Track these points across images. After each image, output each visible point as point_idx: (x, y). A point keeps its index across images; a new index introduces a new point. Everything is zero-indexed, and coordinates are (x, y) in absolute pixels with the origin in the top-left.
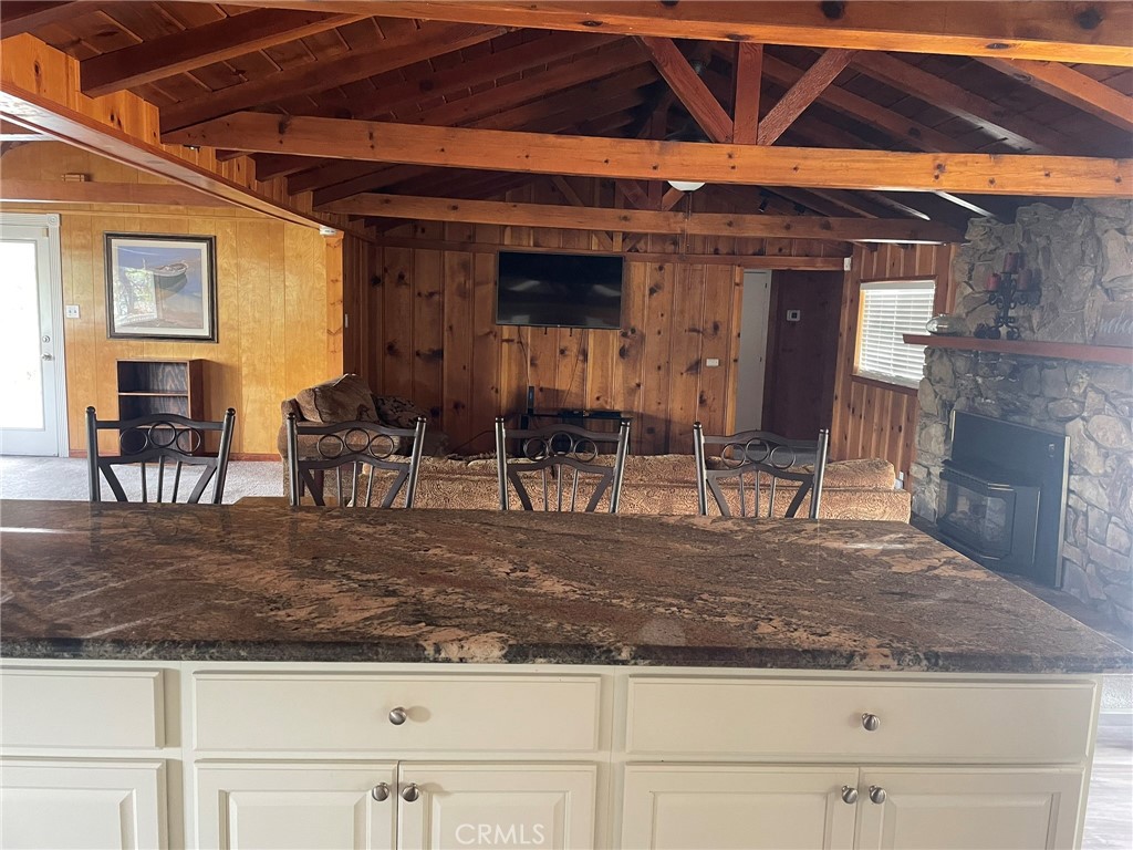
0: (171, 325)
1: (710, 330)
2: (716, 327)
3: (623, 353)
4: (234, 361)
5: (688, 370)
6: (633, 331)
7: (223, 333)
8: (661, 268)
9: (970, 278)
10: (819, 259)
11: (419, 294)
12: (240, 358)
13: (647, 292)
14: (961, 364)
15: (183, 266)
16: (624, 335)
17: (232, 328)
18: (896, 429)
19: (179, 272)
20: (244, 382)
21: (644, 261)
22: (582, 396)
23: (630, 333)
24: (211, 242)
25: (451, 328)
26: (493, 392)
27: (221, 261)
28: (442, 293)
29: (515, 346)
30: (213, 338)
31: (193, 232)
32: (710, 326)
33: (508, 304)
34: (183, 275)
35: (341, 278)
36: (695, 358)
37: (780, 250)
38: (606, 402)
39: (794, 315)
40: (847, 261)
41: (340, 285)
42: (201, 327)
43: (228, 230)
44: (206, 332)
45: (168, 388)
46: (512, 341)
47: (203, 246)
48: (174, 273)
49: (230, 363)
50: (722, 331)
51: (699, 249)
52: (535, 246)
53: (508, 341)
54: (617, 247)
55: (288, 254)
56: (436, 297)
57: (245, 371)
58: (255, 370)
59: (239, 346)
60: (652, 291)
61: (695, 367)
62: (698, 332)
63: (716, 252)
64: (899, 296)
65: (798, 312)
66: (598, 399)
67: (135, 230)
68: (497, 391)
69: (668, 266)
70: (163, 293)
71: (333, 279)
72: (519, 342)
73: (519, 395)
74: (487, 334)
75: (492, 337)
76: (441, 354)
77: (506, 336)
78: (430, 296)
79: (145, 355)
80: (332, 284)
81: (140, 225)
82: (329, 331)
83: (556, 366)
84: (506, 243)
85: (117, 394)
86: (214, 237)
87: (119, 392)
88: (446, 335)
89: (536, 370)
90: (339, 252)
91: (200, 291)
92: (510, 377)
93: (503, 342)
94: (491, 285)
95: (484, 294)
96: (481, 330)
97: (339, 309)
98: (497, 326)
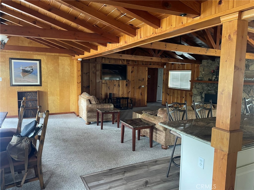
0: (29, 82)
1: (142, 80)
2: (143, 79)
3: (126, 85)
5: (138, 88)
6: (128, 80)
7: (42, 84)
8: (133, 67)
9: (204, 70)
10: (160, 66)
11: (84, 73)
12: (47, 90)
13: (131, 72)
14: (204, 85)
15: (32, 67)
16: (127, 81)
17: (45, 82)
18: (182, 97)
20: (48, 95)
21: (130, 66)
22: (119, 95)
23: (128, 81)
24: (40, 61)
25: (91, 81)
26: (101, 94)
27: (42, 65)
28: (89, 73)
29: (105, 85)
30: (40, 85)
31: (35, 58)
32: (142, 79)
33: (104, 74)
35: (80, 70)
36: (140, 86)
37: (154, 64)
38: (124, 96)
39: (149, 76)
40: (165, 66)
41: (80, 72)
42: (37, 82)
43: (44, 58)
44: (39, 83)
45: (28, 98)
47: (38, 62)
48: (30, 69)
49: (45, 91)
50: (144, 80)
51: (140, 63)
52: (109, 62)
53: (104, 83)
54: (125, 63)
55: (60, 64)
56: (88, 74)
57: (49, 93)
58: (51, 92)
59: (47, 86)
60: (132, 72)
61: (140, 87)
62: (140, 80)
63: (143, 64)
64: (180, 73)
65: (150, 76)
66: (122, 95)
69: (134, 67)
70: (27, 74)
71: (79, 70)
72: (106, 83)
73: (106, 95)
74: (99, 82)
75: (100, 82)
76: (89, 86)
77: (103, 82)
78: (87, 73)
79: (21, 90)
80: (78, 71)
81: (20, 56)
82: (78, 83)
83: (114, 88)
84: (103, 62)
85: (17, 101)
86: (41, 60)
87: (18, 100)
88: (90, 82)
89: (109, 89)
90: (80, 64)
91: (37, 73)
92: (104, 91)
93: (103, 83)
94: (100, 71)
95: (98, 73)
96: (98, 81)
97: (80, 77)
98: (101, 80)
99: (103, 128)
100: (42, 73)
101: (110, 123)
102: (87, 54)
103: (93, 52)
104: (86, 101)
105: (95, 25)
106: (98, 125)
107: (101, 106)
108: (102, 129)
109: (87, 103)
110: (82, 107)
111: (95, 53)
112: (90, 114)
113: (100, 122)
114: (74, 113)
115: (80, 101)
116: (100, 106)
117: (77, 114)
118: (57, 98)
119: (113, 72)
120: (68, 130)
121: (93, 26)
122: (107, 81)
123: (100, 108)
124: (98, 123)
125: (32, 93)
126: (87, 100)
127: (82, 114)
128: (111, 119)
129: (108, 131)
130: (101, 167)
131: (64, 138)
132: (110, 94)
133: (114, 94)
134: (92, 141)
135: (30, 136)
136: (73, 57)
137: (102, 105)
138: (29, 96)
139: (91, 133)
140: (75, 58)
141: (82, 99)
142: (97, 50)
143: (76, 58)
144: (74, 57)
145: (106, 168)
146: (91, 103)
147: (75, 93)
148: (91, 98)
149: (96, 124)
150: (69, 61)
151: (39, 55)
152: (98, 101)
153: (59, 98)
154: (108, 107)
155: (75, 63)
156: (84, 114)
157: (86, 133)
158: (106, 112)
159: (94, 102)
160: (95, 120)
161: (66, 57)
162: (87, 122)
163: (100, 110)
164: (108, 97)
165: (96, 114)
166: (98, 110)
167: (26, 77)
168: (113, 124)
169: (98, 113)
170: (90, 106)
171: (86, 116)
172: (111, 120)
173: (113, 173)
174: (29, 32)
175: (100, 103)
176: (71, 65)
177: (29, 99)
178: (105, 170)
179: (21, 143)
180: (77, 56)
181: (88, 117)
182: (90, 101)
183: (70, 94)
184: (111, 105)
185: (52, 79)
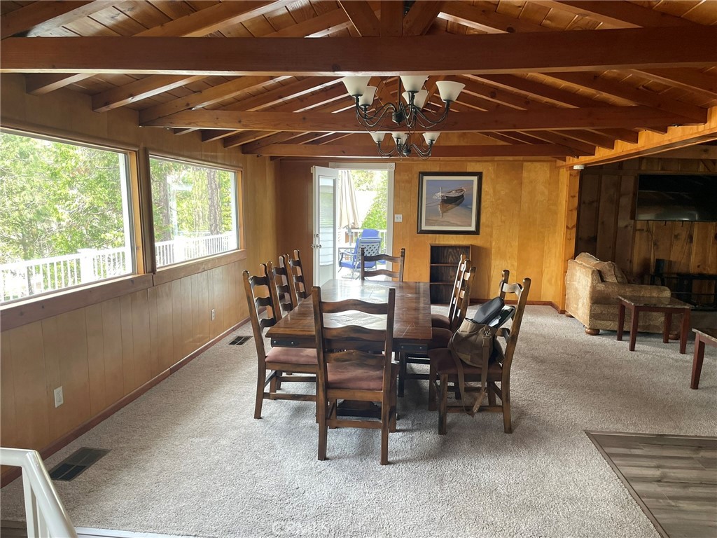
4: (487, 245)
7: (481, 231)
11: (584, 203)
12: (491, 243)
15: (463, 190)
17: (487, 226)
19: (460, 194)
20: (493, 257)
22: (688, 266)
24: (480, 175)
25: (603, 223)
27: (484, 186)
28: (598, 201)
29: (645, 234)
30: (477, 232)
31: (470, 170)
33: (641, 203)
34: (462, 196)
35: (577, 195)
38: (704, 269)
41: (576, 199)
43: (490, 168)
44: (473, 228)
45: (450, 261)
46: (643, 230)
47: (476, 177)
48: (457, 195)
49: (485, 246)
52: (661, 170)
53: (640, 230)
55: (525, 181)
56: (595, 204)
57: (494, 251)
58: (499, 250)
59: (491, 236)
66: (699, 266)
67: (437, 170)
68: (631, 262)
70: (450, 206)
71: (572, 195)
72: (647, 231)
73: (645, 264)
74: (626, 226)
75: (629, 228)
76: (595, 238)
77: (639, 227)
78: (591, 203)
79: (437, 242)
80: (571, 198)
81: (440, 167)
82: (567, 227)
83: (671, 245)
84: (643, 169)
85: (429, 265)
86: (482, 173)
87: (431, 263)
88: (599, 227)
89: (657, 248)
90: (578, 179)
91: (471, 204)
92: (640, 251)
93: (636, 230)
94: (631, 195)
95: (626, 201)
96: (621, 224)
97: (575, 213)
98: (633, 221)
99: (636, 349)
100: (483, 204)
101: (656, 340)
102: (602, 154)
103: (622, 148)
104: (591, 273)
105: (643, 86)
106: (620, 339)
107: (633, 291)
108: (632, 348)
109: (593, 280)
110: (576, 289)
111: (629, 149)
112: (598, 309)
113: (627, 333)
114: (550, 304)
115: (573, 275)
116: (628, 291)
117: (560, 308)
118: (512, 265)
119: (671, 198)
120: (542, 340)
121: (638, 89)
122: (650, 223)
123: (628, 294)
124: (620, 334)
125: (458, 249)
126: (593, 272)
127: (577, 309)
128: (658, 328)
129: (650, 357)
130: (635, 424)
131: (536, 354)
132: (659, 262)
133: (670, 262)
134: (607, 371)
135: (492, 325)
136: (558, 161)
137: (637, 287)
138: (451, 257)
139: (602, 356)
140: (564, 163)
141: (577, 268)
142: (636, 141)
143: (567, 162)
144: (562, 162)
145: (647, 429)
146: (603, 280)
147: (557, 254)
148: (605, 266)
149: (616, 337)
150: (548, 172)
151: (479, 161)
152: (622, 277)
153: (516, 264)
154: (655, 295)
155: (564, 176)
156: (581, 306)
157: (589, 352)
158: (646, 308)
159: (611, 279)
160: (614, 325)
161: (542, 163)
162: (590, 329)
163: (628, 300)
164: (652, 270)
165: (616, 311)
166: (623, 299)
167: (449, 213)
168: (666, 342)
169: (623, 308)
170: (601, 287)
171: (588, 312)
172: (661, 332)
173: (666, 443)
174: (496, 121)
175: (629, 282)
176: (554, 182)
177: (451, 263)
178: (647, 434)
179: (477, 334)
180: (571, 160)
181: (593, 316)
182: (600, 275)
183: (543, 256)
184: (662, 291)
185: (503, 218)
